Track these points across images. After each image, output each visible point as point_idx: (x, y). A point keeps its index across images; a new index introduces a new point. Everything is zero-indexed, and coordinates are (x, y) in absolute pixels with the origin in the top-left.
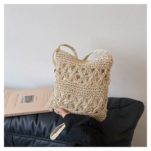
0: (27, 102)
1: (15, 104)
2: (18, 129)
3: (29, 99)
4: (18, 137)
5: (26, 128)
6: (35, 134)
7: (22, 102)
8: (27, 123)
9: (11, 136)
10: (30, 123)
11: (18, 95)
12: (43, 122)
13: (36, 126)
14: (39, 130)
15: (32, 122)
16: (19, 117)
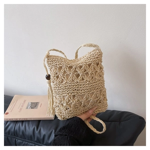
0: (32, 108)
1: (21, 109)
2: (21, 133)
3: (34, 105)
4: (20, 141)
5: (27, 133)
6: (36, 140)
7: (27, 108)
8: (29, 128)
9: (15, 139)
10: (32, 129)
11: (25, 101)
12: (43, 128)
13: (37, 132)
14: (39, 136)
15: (33, 127)
16: (22, 121)
